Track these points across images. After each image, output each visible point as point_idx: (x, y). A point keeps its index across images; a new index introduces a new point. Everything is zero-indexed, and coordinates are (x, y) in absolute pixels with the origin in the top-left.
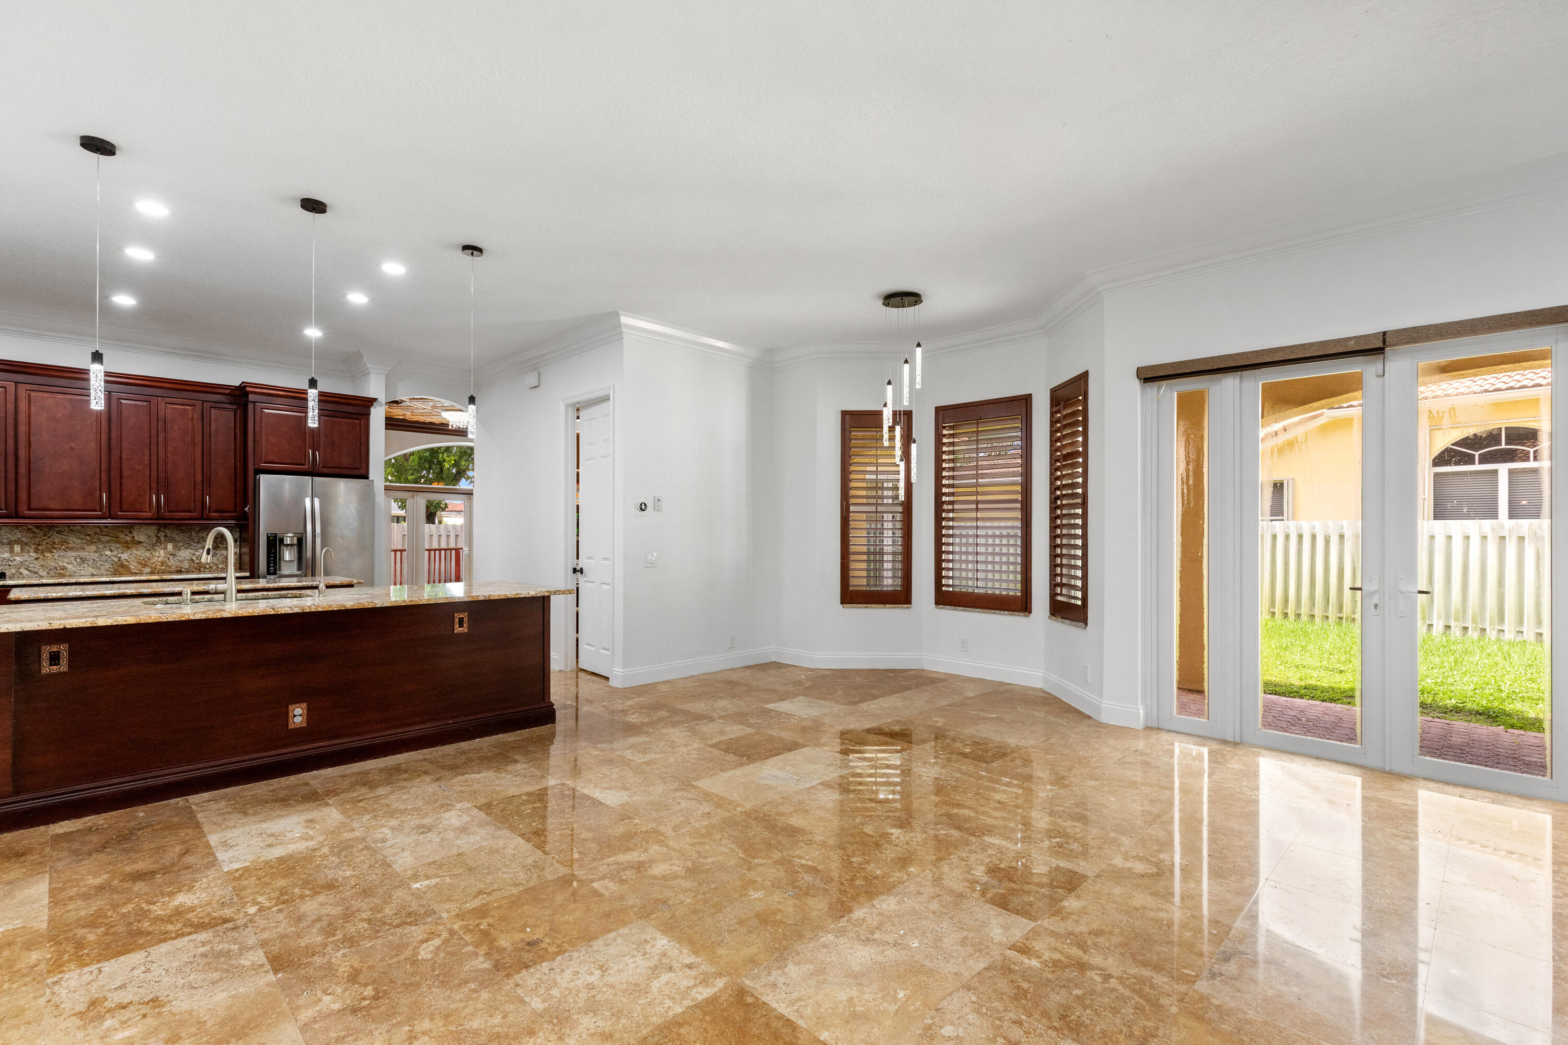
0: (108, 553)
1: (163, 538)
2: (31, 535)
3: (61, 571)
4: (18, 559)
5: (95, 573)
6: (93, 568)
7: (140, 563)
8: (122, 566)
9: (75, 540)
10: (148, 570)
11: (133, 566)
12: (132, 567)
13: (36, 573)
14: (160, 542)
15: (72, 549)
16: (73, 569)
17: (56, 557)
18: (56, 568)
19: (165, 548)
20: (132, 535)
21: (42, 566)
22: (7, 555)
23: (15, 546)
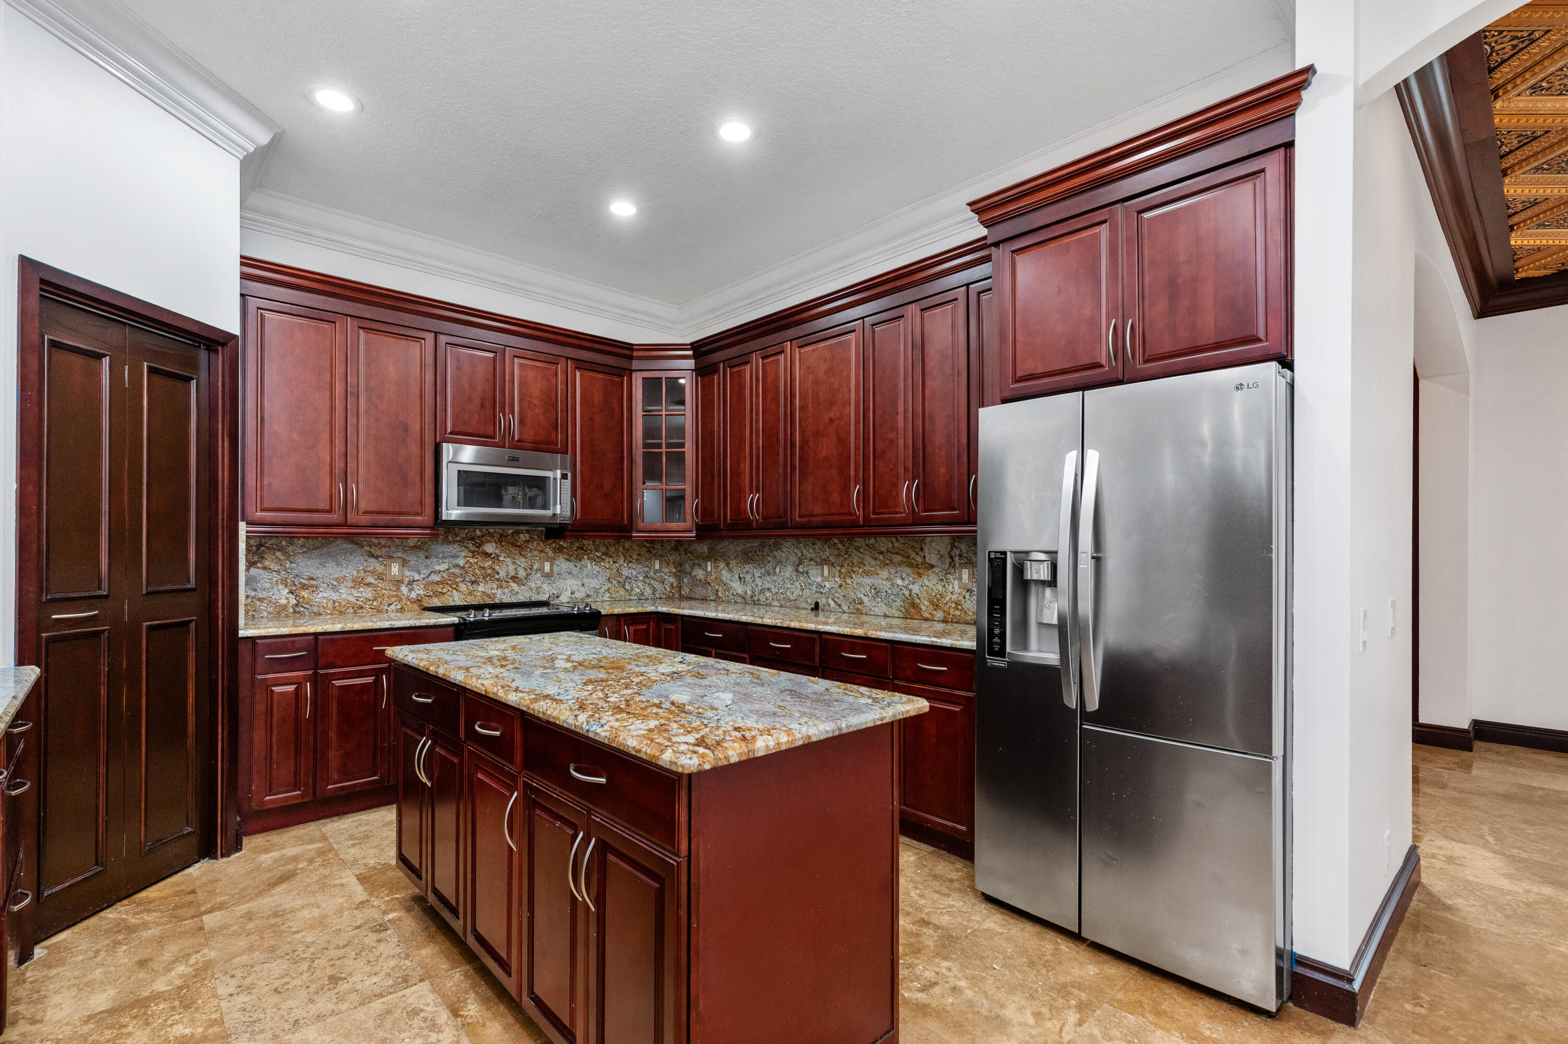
0: (899, 582)
1: (957, 559)
2: (836, 552)
3: (859, 607)
4: (827, 584)
5: (887, 613)
6: (886, 604)
7: (931, 602)
8: (913, 605)
9: (870, 560)
10: (939, 615)
11: (925, 605)
12: (924, 608)
13: (839, 605)
14: (954, 567)
15: (867, 573)
16: (869, 604)
17: (854, 585)
18: (854, 600)
19: (960, 579)
20: (922, 554)
21: (844, 596)
22: (819, 579)
23: (825, 566)
